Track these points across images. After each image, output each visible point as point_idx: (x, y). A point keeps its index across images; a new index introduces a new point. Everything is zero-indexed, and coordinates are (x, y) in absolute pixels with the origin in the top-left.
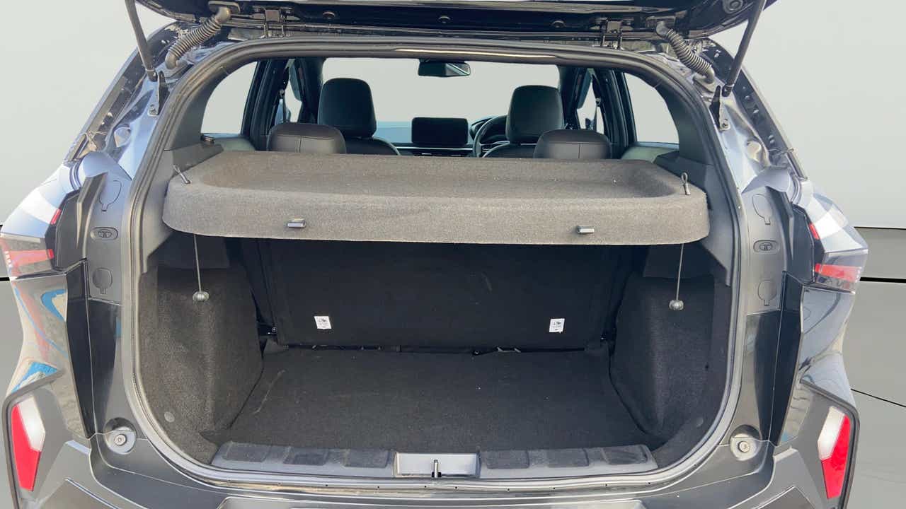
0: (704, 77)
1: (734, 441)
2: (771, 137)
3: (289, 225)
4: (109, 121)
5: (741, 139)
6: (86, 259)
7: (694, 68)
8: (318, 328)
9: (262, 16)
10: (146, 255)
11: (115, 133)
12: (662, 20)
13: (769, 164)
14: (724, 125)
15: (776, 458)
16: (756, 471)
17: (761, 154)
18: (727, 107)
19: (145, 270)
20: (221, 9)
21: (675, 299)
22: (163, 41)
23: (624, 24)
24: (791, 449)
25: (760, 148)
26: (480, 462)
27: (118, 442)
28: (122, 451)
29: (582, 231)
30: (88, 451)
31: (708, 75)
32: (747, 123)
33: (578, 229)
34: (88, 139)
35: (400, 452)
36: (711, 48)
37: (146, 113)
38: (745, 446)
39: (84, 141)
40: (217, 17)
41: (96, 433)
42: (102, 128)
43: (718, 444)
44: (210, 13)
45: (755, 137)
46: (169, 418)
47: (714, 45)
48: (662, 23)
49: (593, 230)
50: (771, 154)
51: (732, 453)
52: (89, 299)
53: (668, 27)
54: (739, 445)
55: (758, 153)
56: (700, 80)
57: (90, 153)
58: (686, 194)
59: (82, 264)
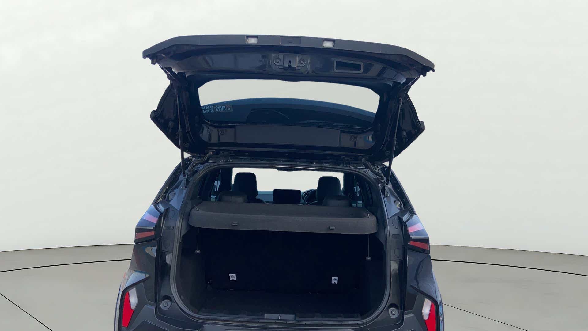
0: (380, 177)
1: (390, 310)
2: (404, 199)
3: (233, 224)
4: (167, 190)
5: (393, 199)
6: (162, 237)
7: (377, 175)
8: (230, 280)
9: (223, 154)
10: (181, 236)
11: (170, 195)
12: (364, 158)
13: (403, 209)
14: (386, 195)
15: (405, 317)
16: (399, 323)
17: (400, 206)
18: (389, 188)
19: (181, 241)
20: (209, 152)
21: (367, 256)
22: (187, 162)
23: (351, 158)
24: (411, 314)
25: (399, 203)
26: (296, 317)
27: (165, 305)
28: (165, 309)
29: (331, 228)
30: (154, 308)
31: (381, 176)
32: (396, 194)
33: (329, 227)
34: (160, 196)
35: (266, 313)
36: (383, 167)
37: (181, 187)
38: (394, 312)
39: (159, 197)
40: (208, 155)
41: (157, 302)
42: (165, 193)
43: (383, 310)
44: (205, 153)
45: (399, 199)
46: (182, 297)
47: (384, 166)
48: (364, 159)
49: (334, 228)
50: (404, 206)
51: (389, 314)
52: (161, 251)
53: (366, 160)
54: (392, 312)
55: (399, 205)
56: (379, 178)
57: (161, 201)
58: (368, 217)
59: (160, 239)
